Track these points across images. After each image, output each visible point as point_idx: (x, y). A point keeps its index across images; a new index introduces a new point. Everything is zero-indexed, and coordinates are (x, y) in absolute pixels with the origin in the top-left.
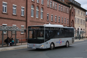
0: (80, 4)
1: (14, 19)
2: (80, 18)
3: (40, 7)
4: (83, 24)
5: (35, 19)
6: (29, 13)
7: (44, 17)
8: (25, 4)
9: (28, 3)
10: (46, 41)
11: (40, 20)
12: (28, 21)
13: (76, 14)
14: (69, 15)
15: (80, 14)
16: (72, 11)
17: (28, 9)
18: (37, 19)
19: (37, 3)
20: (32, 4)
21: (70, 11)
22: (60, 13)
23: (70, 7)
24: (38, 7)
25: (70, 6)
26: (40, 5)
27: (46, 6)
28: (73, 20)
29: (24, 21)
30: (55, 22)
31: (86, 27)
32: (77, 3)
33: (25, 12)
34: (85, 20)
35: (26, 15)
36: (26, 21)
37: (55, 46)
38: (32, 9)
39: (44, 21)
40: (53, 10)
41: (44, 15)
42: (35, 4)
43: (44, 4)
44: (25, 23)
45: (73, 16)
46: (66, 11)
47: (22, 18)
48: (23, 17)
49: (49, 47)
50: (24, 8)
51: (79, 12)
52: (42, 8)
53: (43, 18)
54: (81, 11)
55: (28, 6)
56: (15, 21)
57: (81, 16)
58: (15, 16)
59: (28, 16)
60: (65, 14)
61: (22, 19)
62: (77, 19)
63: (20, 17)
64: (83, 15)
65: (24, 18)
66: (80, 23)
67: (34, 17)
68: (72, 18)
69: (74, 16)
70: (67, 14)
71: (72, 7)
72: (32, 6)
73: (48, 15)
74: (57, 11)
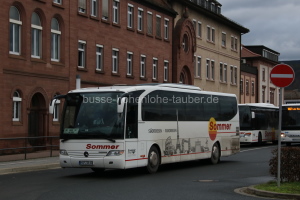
0: (218, 5)
2: (218, 61)
3: (49, 13)
4: (229, 82)
5: (28, 63)
7: (67, 55)
11: (48, 65)
13: (198, 43)
14: (169, 47)
15: (218, 41)
16: (184, 31)
18: (35, 61)
22: (134, 38)
23: (173, 15)
25: (177, 9)
26: (49, 5)
28: (186, 68)
30: (113, 75)
31: (241, 93)
34: (237, 66)
38: (11, 20)
40: (103, 26)
41: (66, 49)
45: (186, 50)
46: (159, 32)
51: (211, 35)
52: (58, 18)
53: (62, 61)
54: (220, 32)
60: (154, 42)
62: (204, 61)
64: (229, 45)
66: (217, 79)
67: (23, 53)
68: (183, 59)
69: (193, 51)
70: (161, 44)
71: (184, 16)
72: (13, 10)
73: (82, 45)
74: (121, 32)
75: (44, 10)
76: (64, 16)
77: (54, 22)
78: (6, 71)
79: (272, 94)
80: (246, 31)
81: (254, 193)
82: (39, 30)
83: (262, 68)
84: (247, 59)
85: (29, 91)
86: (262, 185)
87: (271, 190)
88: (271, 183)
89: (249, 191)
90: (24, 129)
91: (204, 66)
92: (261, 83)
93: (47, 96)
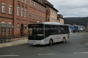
0: (53, 6)
1: (3, 16)
3: (25, 6)
5: (21, 17)
6: (15, 12)
7: (28, 15)
8: (12, 3)
9: (15, 2)
10: (45, 38)
11: (24, 18)
12: (15, 19)
15: (53, 13)
18: (22, 17)
19: (22, 3)
20: (18, 3)
21: (47, 11)
22: (39, 12)
23: (46, 7)
24: (23, 6)
25: (47, 6)
26: (25, 4)
27: (29, 6)
29: (11, 19)
32: (51, 4)
34: (57, 18)
36: (13, 19)
37: (54, 42)
38: (18, 8)
39: (27, 19)
40: (34, 9)
42: (20, 3)
43: (28, 4)
44: (12, 20)
45: (48, 15)
47: (10, 16)
49: (48, 43)
50: (11, 6)
52: (26, 7)
53: (27, 17)
54: (54, 11)
55: (15, 5)
56: (3, 19)
57: (54, 15)
58: (4, 14)
61: (9, 17)
62: (51, 18)
63: (8, 15)
65: (11, 16)
68: (48, 17)
69: (50, 15)
70: (44, 14)
71: (48, 8)
72: (18, 5)
73: (30, 13)
74: (37, 11)
76: (27, 7)
78: (17, 19)
80: (58, 11)
85: (21, 24)
93: (24, 25)
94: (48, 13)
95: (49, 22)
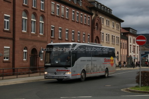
0: (110, 10)
2: (111, 34)
3: (39, 14)
4: (116, 43)
5: (30, 35)
6: (18, 25)
7: (46, 32)
8: (11, 9)
9: (17, 8)
11: (39, 36)
12: (17, 39)
13: (102, 26)
14: (90, 28)
15: (111, 26)
16: (96, 21)
17: (16, 19)
18: (33, 35)
19: (32, 8)
20: (23, 9)
21: (93, 22)
22: (75, 24)
23: (92, 15)
24: (35, 14)
25: (93, 12)
26: (39, 11)
27: (49, 13)
28: (97, 37)
29: (9, 39)
31: (121, 48)
32: (105, 7)
33: (12, 24)
34: (119, 36)
35: (12, 28)
36: (13, 39)
38: (23, 17)
39: (45, 39)
40: (62, 19)
41: (46, 29)
42: (29, 10)
43: (46, 10)
44: (11, 42)
45: (97, 29)
47: (6, 33)
48: (7, 31)
50: (9, 16)
51: (108, 23)
52: (43, 16)
53: (44, 34)
54: (112, 22)
55: (17, 13)
57: (113, 30)
59: (16, 30)
60: (84, 26)
61: (5, 35)
63: (2, 31)
64: (115, 27)
65: (9, 33)
66: (111, 42)
67: (28, 31)
68: (96, 34)
69: (100, 30)
70: (86, 27)
71: (96, 15)
72: (24, 13)
73: (53, 28)
74: (69, 22)
75: (37, 13)
76: (45, 15)
77: (41, 18)
78: (21, 39)
79: (134, 48)
80: (123, 21)
81: (130, 91)
82: (34, 22)
83: (130, 37)
84: (123, 33)
85: (30, 47)
86: (133, 87)
87: (137, 90)
88: (136, 86)
89: (127, 90)
90: (28, 64)
91: (105, 36)
92: (129, 44)
93: (38, 50)
94: (95, 26)
95: (99, 43)
